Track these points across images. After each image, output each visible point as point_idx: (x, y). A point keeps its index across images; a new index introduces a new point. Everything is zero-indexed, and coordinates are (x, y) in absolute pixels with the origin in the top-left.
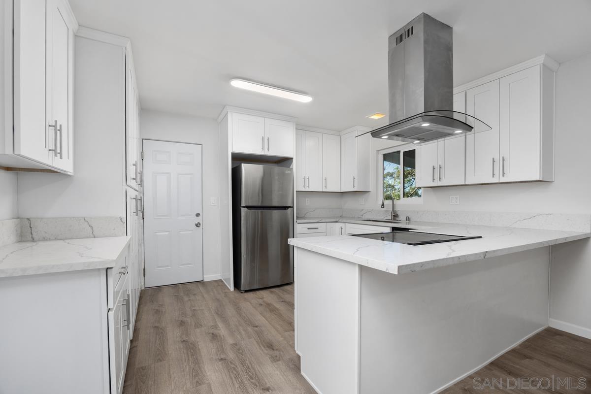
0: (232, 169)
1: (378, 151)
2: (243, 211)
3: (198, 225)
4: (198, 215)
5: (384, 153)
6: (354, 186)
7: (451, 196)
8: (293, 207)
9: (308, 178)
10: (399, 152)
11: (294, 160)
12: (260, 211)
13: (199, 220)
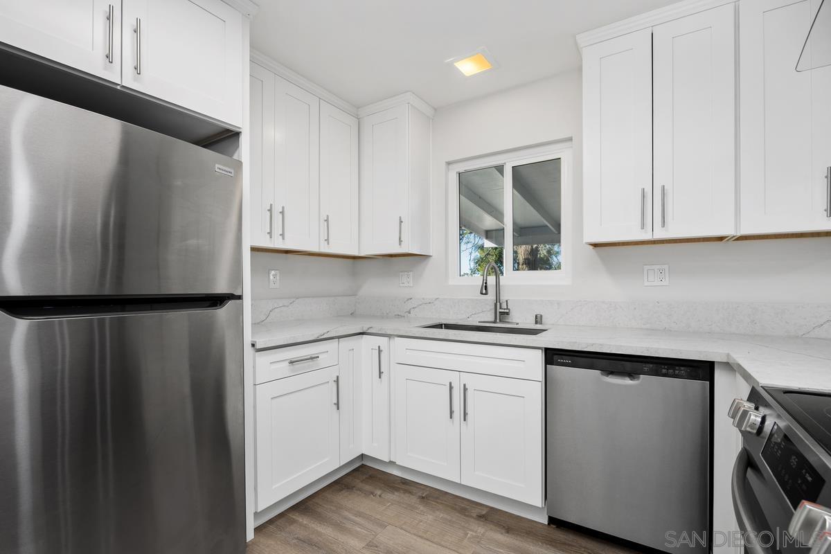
1: (449, 163)
5: (462, 170)
6: (400, 241)
7: (646, 268)
8: (239, 297)
9: (282, 213)
10: (500, 169)
11: (244, 140)
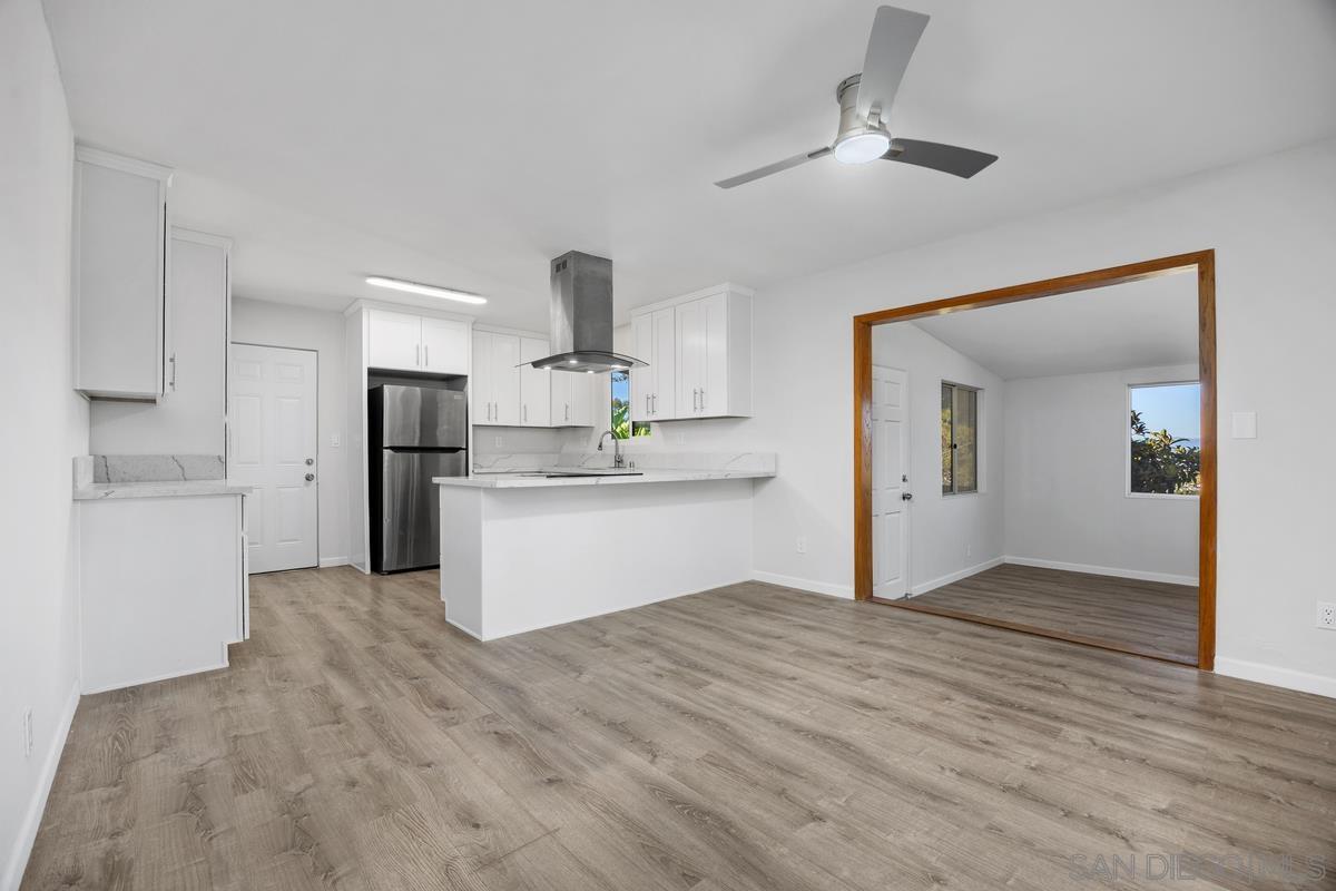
0: (369, 391)
2: (387, 454)
3: (309, 478)
4: (309, 462)
6: (567, 419)
8: (467, 449)
9: (496, 406)
11: (469, 379)
12: (416, 455)
13: (311, 470)
